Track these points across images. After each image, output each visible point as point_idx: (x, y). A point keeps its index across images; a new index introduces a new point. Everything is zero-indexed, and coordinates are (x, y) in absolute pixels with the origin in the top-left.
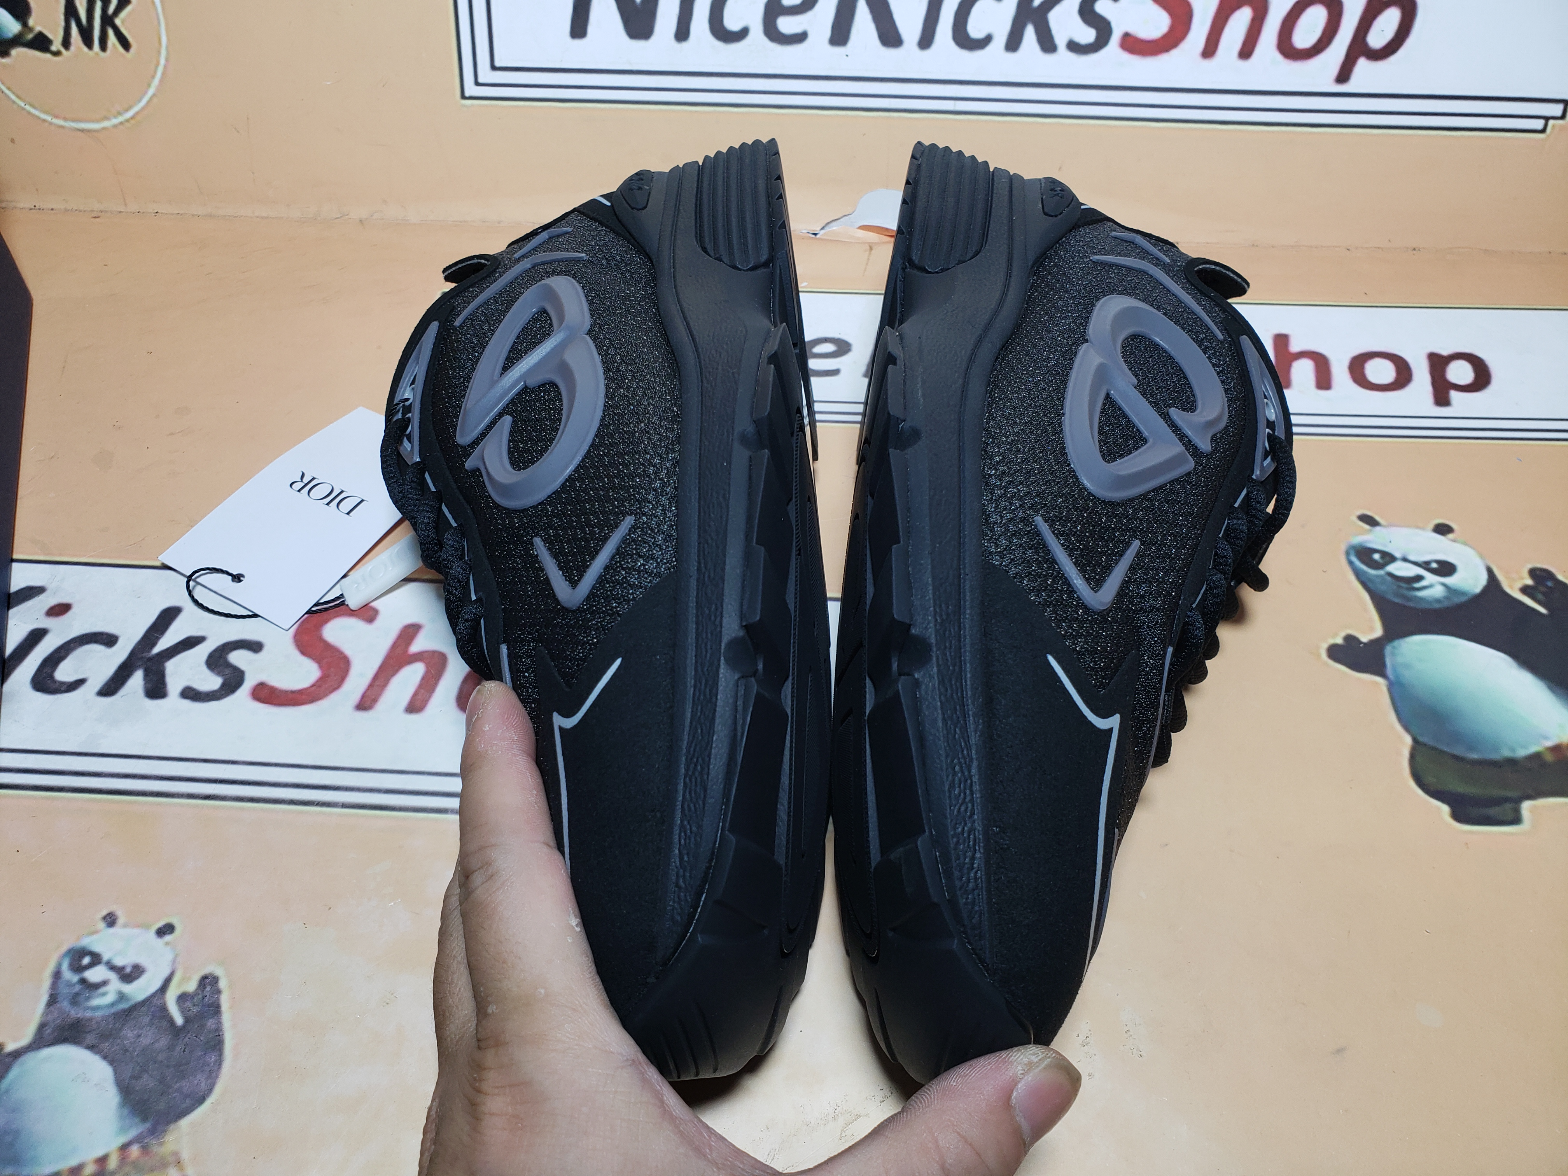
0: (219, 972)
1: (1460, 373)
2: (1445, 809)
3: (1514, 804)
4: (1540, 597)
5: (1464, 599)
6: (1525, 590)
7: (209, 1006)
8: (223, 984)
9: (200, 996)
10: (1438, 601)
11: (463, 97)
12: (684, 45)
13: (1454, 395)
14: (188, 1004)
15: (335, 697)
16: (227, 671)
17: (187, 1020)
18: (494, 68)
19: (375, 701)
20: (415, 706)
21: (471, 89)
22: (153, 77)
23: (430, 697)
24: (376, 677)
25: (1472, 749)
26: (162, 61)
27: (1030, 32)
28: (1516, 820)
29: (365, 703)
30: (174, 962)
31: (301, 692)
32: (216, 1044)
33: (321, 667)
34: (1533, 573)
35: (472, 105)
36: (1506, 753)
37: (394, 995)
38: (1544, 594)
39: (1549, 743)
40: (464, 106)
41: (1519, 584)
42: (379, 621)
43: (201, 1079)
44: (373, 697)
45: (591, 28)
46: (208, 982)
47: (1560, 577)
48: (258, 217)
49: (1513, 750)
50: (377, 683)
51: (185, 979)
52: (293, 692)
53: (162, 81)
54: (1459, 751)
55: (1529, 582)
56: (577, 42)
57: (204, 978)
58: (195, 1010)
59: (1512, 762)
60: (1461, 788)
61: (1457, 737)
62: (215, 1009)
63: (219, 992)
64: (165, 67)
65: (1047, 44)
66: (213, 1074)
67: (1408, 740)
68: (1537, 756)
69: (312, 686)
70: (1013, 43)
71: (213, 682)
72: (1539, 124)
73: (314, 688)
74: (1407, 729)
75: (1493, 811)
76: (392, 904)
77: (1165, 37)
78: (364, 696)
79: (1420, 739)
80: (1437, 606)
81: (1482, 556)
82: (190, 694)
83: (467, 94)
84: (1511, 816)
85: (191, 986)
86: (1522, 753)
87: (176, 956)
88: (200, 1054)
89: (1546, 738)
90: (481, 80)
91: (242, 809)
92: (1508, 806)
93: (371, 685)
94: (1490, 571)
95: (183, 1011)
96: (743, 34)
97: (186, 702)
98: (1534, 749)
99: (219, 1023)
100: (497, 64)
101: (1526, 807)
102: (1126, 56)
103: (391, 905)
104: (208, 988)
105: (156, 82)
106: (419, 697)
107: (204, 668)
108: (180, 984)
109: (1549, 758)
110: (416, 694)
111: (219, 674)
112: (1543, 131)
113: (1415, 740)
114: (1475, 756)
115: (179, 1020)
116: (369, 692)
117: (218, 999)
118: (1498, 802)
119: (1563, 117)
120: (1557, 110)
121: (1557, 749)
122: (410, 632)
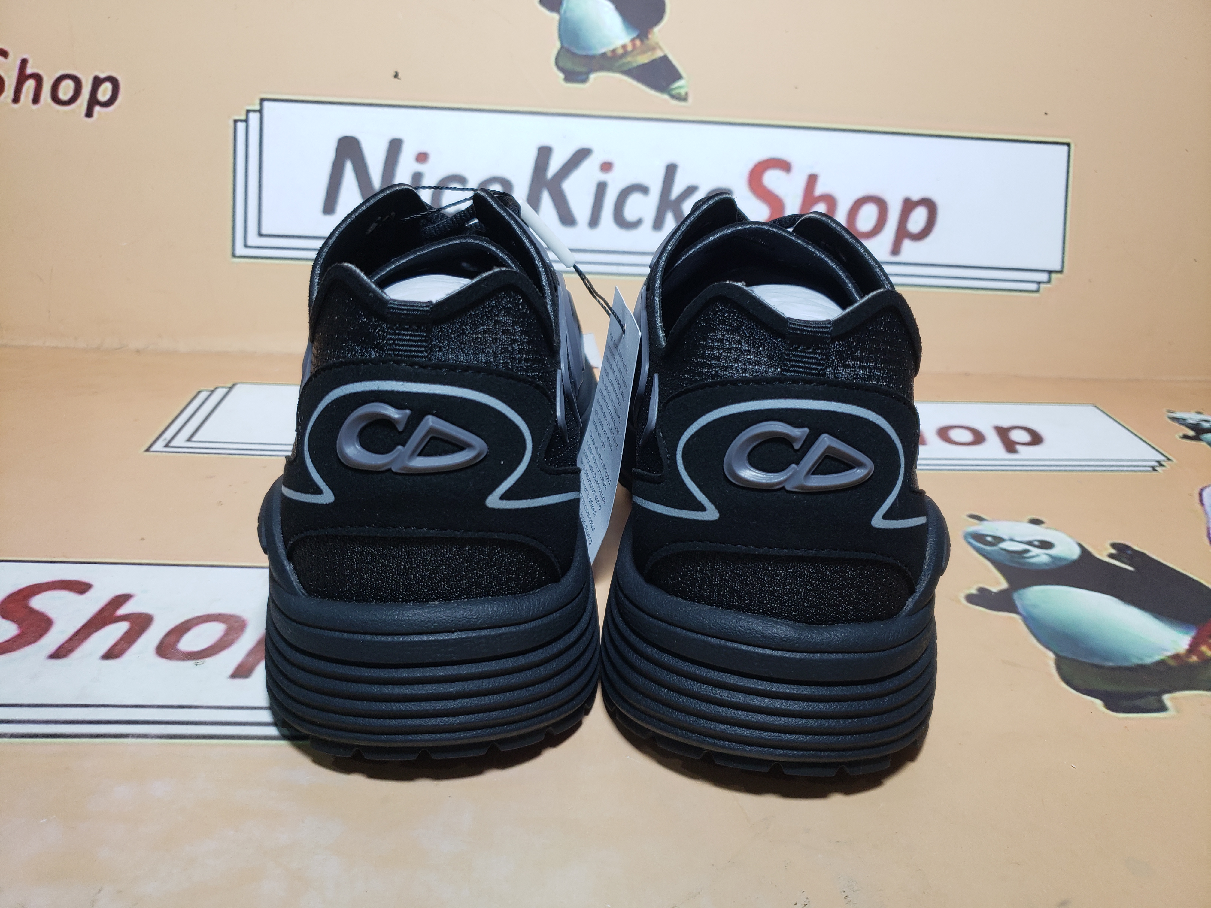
1: (1018, 436)
2: (1099, 703)
3: (1156, 697)
4: (1125, 560)
5: (1065, 563)
6: (1111, 556)
10: (1046, 564)
13: (1019, 448)
18: (260, 235)
19: (70, 651)
20: (111, 654)
21: (240, 250)
23: (129, 647)
24: (77, 633)
25: (1106, 659)
27: (670, 217)
28: (1162, 708)
29: (60, 653)
33: (20, 627)
34: (1114, 546)
35: (242, 262)
36: (1137, 661)
38: (1127, 559)
39: (1169, 654)
40: (234, 262)
41: (1106, 553)
42: (91, 593)
44: (70, 648)
45: (339, 207)
47: (1136, 548)
48: (47, 347)
49: (1141, 659)
50: (76, 638)
54: (1096, 661)
55: (1113, 551)
56: (328, 217)
59: (1142, 668)
60: (1106, 687)
61: (1092, 652)
67: (1051, 655)
68: (1161, 663)
69: (8, 641)
70: (658, 225)
72: (1034, 287)
73: (10, 642)
74: (1048, 648)
75: (1140, 702)
78: (60, 648)
79: (1061, 654)
80: (1046, 567)
81: (1070, 536)
83: (238, 253)
84: (1157, 705)
86: (1149, 661)
89: (1166, 650)
90: (250, 243)
92: (1152, 699)
93: (71, 639)
94: (1081, 546)
98: (1157, 658)
100: (264, 231)
101: (1167, 698)
106: (118, 647)
109: (1172, 663)
110: (115, 645)
112: (1037, 291)
113: (1056, 654)
114: (1111, 664)
116: (66, 645)
118: (1142, 696)
119: (1049, 281)
120: (1044, 277)
121: (1176, 657)
122: (121, 599)
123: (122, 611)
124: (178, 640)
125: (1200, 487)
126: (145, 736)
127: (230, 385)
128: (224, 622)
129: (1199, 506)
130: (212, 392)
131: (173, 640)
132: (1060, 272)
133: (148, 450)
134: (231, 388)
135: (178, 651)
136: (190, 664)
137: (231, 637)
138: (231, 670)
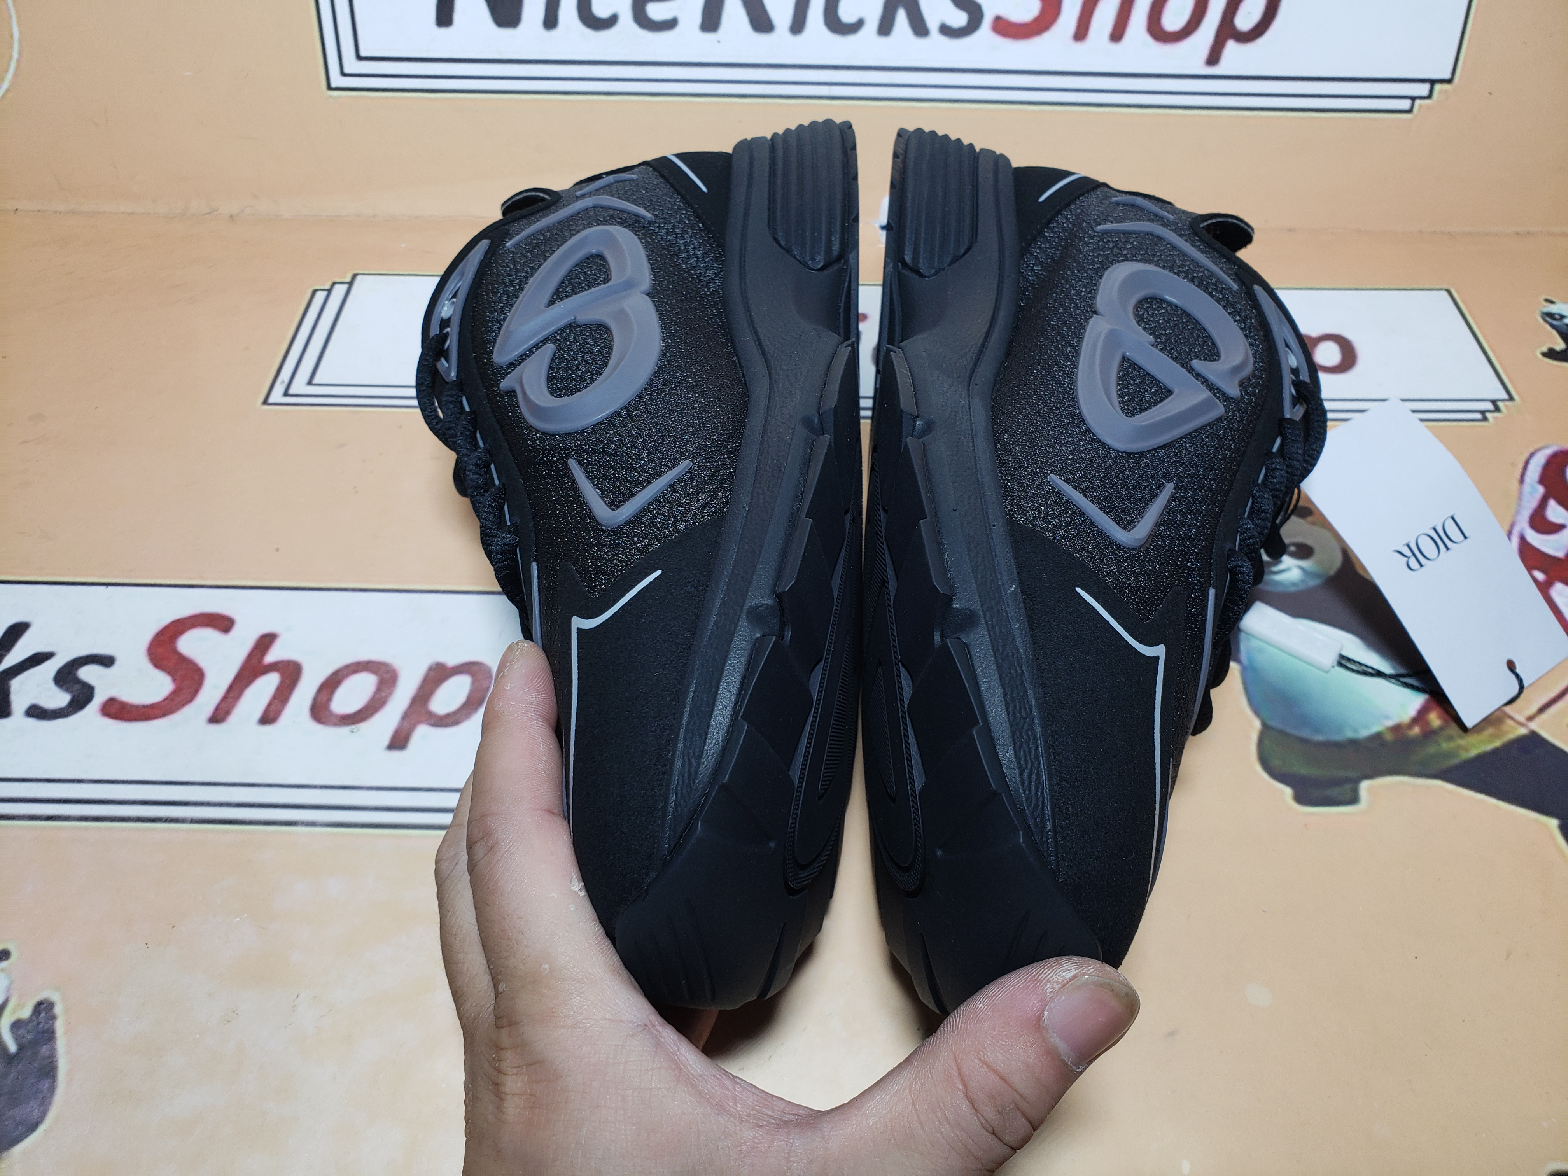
0: (54, 997)
1: (1327, 354)
2: (1288, 791)
3: (1353, 784)
5: (1318, 581)
7: (44, 1032)
8: (58, 1010)
9: (35, 1023)
11: (330, 88)
12: (553, 33)
14: (22, 1031)
15: (187, 711)
16: (77, 687)
17: (21, 1048)
19: (228, 713)
20: (268, 718)
21: (337, 80)
22: (7, 71)
23: (284, 707)
24: (231, 688)
25: (1317, 731)
26: (15, 55)
27: (901, 17)
28: (1354, 799)
29: (218, 716)
30: (9, 988)
31: (153, 706)
32: (49, 1071)
33: (174, 680)
35: (339, 97)
36: (1350, 734)
37: (236, 1012)
39: (1390, 723)
40: (330, 97)
42: (235, 631)
43: (32, 1108)
44: (228, 708)
45: (457, 16)
46: (44, 1008)
48: (123, 213)
49: (1356, 730)
50: (231, 695)
51: (20, 1006)
52: (144, 707)
53: (15, 75)
54: (1305, 733)
56: (444, 31)
57: (39, 1004)
58: (29, 1037)
59: (1354, 743)
60: (1303, 770)
62: (49, 1035)
63: (54, 1018)
64: (18, 61)
65: (919, 28)
66: (45, 1101)
67: (1257, 724)
68: (1378, 736)
69: (164, 700)
70: (885, 27)
71: (61, 699)
72: (1405, 104)
73: (167, 702)
74: (1257, 712)
75: (1333, 792)
76: (238, 919)
77: (1037, 20)
78: (218, 708)
79: (1269, 723)
80: (1293, 589)
81: (1337, 538)
82: (36, 712)
83: (333, 85)
84: (1349, 796)
85: (26, 1013)
86: (1364, 733)
87: (11, 983)
88: (33, 1081)
89: (1387, 718)
90: (347, 71)
91: (86, 828)
92: (1348, 787)
93: (225, 698)
94: (1345, 553)
95: (17, 1039)
96: (611, 21)
97: (32, 721)
98: (1375, 729)
99: (53, 1050)
100: (363, 53)
101: (1365, 786)
102: (998, 40)
103: (238, 921)
104: (43, 1014)
105: (9, 76)
106: (273, 708)
107: (52, 685)
108: (14, 1011)
109: (1389, 737)
110: (270, 705)
111: (67, 690)
113: (1264, 723)
114: (1320, 738)
115: (13, 1048)
116: (223, 703)
117: (53, 1025)
118: (1338, 782)
119: (1430, 96)
120: (1423, 90)
121: (1397, 729)
122: (266, 641)
123: (271, 657)
124: (329, 700)
125: (1531, 450)
126: (313, 824)
127: (348, 279)
128: (374, 672)
129: (1515, 483)
130: (329, 291)
131: (325, 698)
132: (1449, 81)
133: (265, 402)
134: (351, 284)
135: (331, 714)
136: (345, 730)
137: (384, 694)
138: (386, 741)
